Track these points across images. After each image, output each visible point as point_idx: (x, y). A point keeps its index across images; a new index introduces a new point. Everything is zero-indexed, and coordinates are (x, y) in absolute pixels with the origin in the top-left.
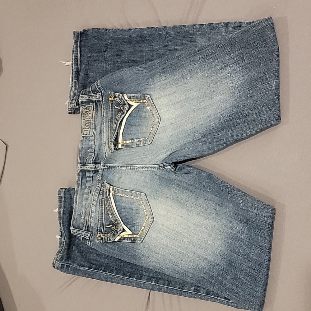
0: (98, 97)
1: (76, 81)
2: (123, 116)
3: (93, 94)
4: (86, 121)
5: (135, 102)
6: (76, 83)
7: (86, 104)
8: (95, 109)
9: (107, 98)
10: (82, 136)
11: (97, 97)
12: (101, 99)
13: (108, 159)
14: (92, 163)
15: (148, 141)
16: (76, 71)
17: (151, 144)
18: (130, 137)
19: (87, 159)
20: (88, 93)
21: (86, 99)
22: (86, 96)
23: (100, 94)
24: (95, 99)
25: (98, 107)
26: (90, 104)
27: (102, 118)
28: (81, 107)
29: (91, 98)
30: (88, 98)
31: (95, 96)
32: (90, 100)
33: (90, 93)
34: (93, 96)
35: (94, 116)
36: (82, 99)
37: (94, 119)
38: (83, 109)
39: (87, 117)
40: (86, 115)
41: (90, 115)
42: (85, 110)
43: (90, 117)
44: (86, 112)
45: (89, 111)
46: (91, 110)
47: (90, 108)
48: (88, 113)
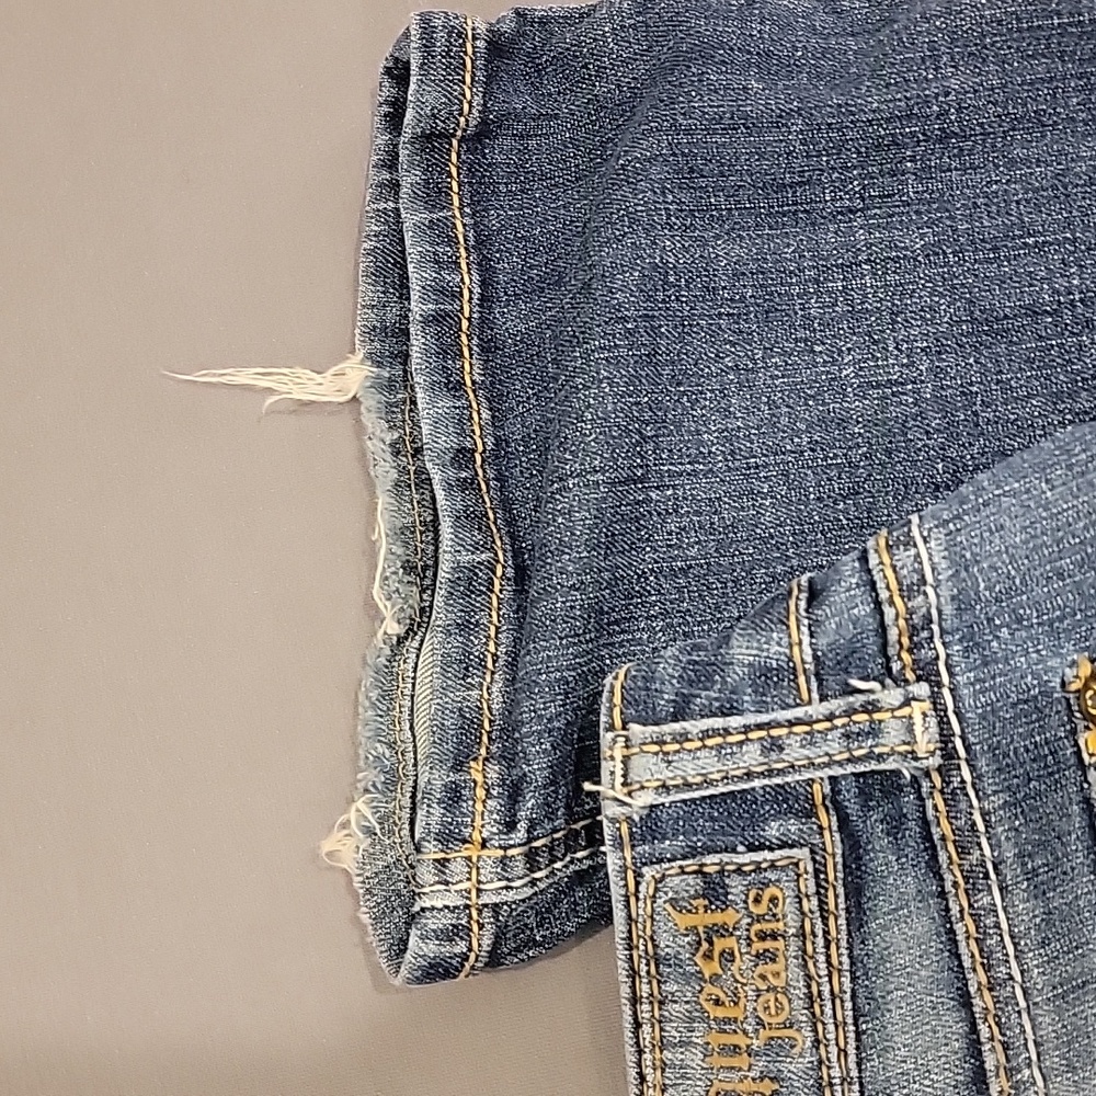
0: (893, 736)
3: (823, 697)
6: (470, 590)
7: (700, 841)
8: (837, 899)
9: (1019, 739)
11: (874, 731)
12: (935, 761)
16: (461, 450)
20: (749, 690)
21: (718, 771)
22: (727, 732)
23: (923, 701)
24: (837, 758)
25: (882, 856)
26: (764, 830)
27: (965, 1001)
28: (626, 885)
29: (795, 752)
30: (752, 756)
31: (846, 720)
32: (770, 776)
33: (782, 688)
34: (828, 725)
35: (826, 989)
36: (672, 779)
37: (831, 1028)
38: (667, 906)
39: (720, 1013)
40: (707, 977)
41: (770, 977)
42: (697, 913)
43: (772, 1004)
44: (705, 945)
45: (749, 920)
46: (784, 916)
47: (772, 890)
48: (743, 951)
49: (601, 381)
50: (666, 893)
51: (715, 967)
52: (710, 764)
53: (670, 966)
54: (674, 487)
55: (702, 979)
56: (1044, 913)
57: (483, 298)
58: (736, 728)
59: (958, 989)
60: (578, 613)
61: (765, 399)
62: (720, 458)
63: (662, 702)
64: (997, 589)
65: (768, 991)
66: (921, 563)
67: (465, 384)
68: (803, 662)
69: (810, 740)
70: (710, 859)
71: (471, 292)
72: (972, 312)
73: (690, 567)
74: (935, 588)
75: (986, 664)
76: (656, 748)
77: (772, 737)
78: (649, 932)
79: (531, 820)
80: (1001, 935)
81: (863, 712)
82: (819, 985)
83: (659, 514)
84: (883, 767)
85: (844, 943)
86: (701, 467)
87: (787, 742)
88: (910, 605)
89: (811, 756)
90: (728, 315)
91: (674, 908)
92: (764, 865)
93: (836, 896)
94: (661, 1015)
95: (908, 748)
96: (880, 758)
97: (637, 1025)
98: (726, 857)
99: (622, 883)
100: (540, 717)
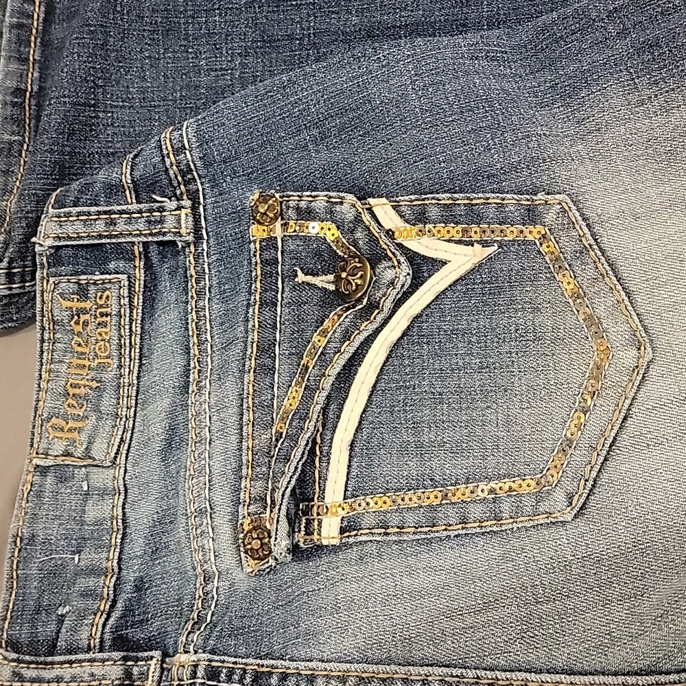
0: (170, 223)
1: (11, 143)
2: (367, 328)
3: (139, 202)
4: (73, 371)
5: (459, 242)
6: (10, 155)
7: (80, 268)
8: (138, 300)
9: (229, 230)
10: (35, 461)
11: (161, 221)
12: (190, 238)
13: (236, 623)
14: (101, 650)
15: (560, 496)
16: (17, 89)
17: (576, 516)
18: (412, 467)
19: (61, 619)
20: (103, 195)
21: (84, 232)
22: (89, 214)
23: (187, 208)
24: (144, 232)
25: (165, 283)
26: (108, 265)
27: (187, 350)
28: (43, 286)
29: (121, 227)
30: (100, 226)
31: (148, 214)
32: (110, 238)
33: (119, 195)
34: (139, 215)
35: (128, 341)
36: (61, 233)
37: (128, 360)
38: (58, 296)
39: (79, 349)
40: (76, 333)
41: (103, 334)
42: (73, 301)
43: (103, 347)
44: (76, 317)
45: (96, 306)
46: (111, 305)
47: (107, 293)
48: (92, 321)
49: (74, 54)
50: (58, 290)
51: (79, 328)
52: (79, 228)
53: (59, 326)
54: (113, 112)
55: (74, 334)
56: (224, 310)
57: (45, 20)
58: (93, 212)
59: (186, 345)
60: (48, 164)
61: (163, 74)
62: (137, 101)
63: (68, 201)
64: (223, 155)
65: (102, 340)
66: (183, 138)
67: (29, 60)
68: (127, 183)
69: (129, 222)
70: (83, 277)
71: (38, 16)
72: (264, 37)
73: (116, 152)
74: (190, 152)
75: (221, 194)
76: (56, 219)
77: (111, 219)
78: (50, 308)
79: (11, 258)
80: (205, 320)
81: (157, 211)
82: (125, 339)
83: (103, 125)
84: (165, 239)
85: (139, 322)
86: (128, 104)
87: (118, 221)
88: (177, 158)
89: (130, 229)
90: (149, 30)
91: (61, 297)
92: (106, 281)
93: (138, 299)
94: (53, 349)
95: (177, 230)
96: (164, 234)
97: (42, 352)
98: (90, 277)
99: (41, 285)
100: (23, 210)
